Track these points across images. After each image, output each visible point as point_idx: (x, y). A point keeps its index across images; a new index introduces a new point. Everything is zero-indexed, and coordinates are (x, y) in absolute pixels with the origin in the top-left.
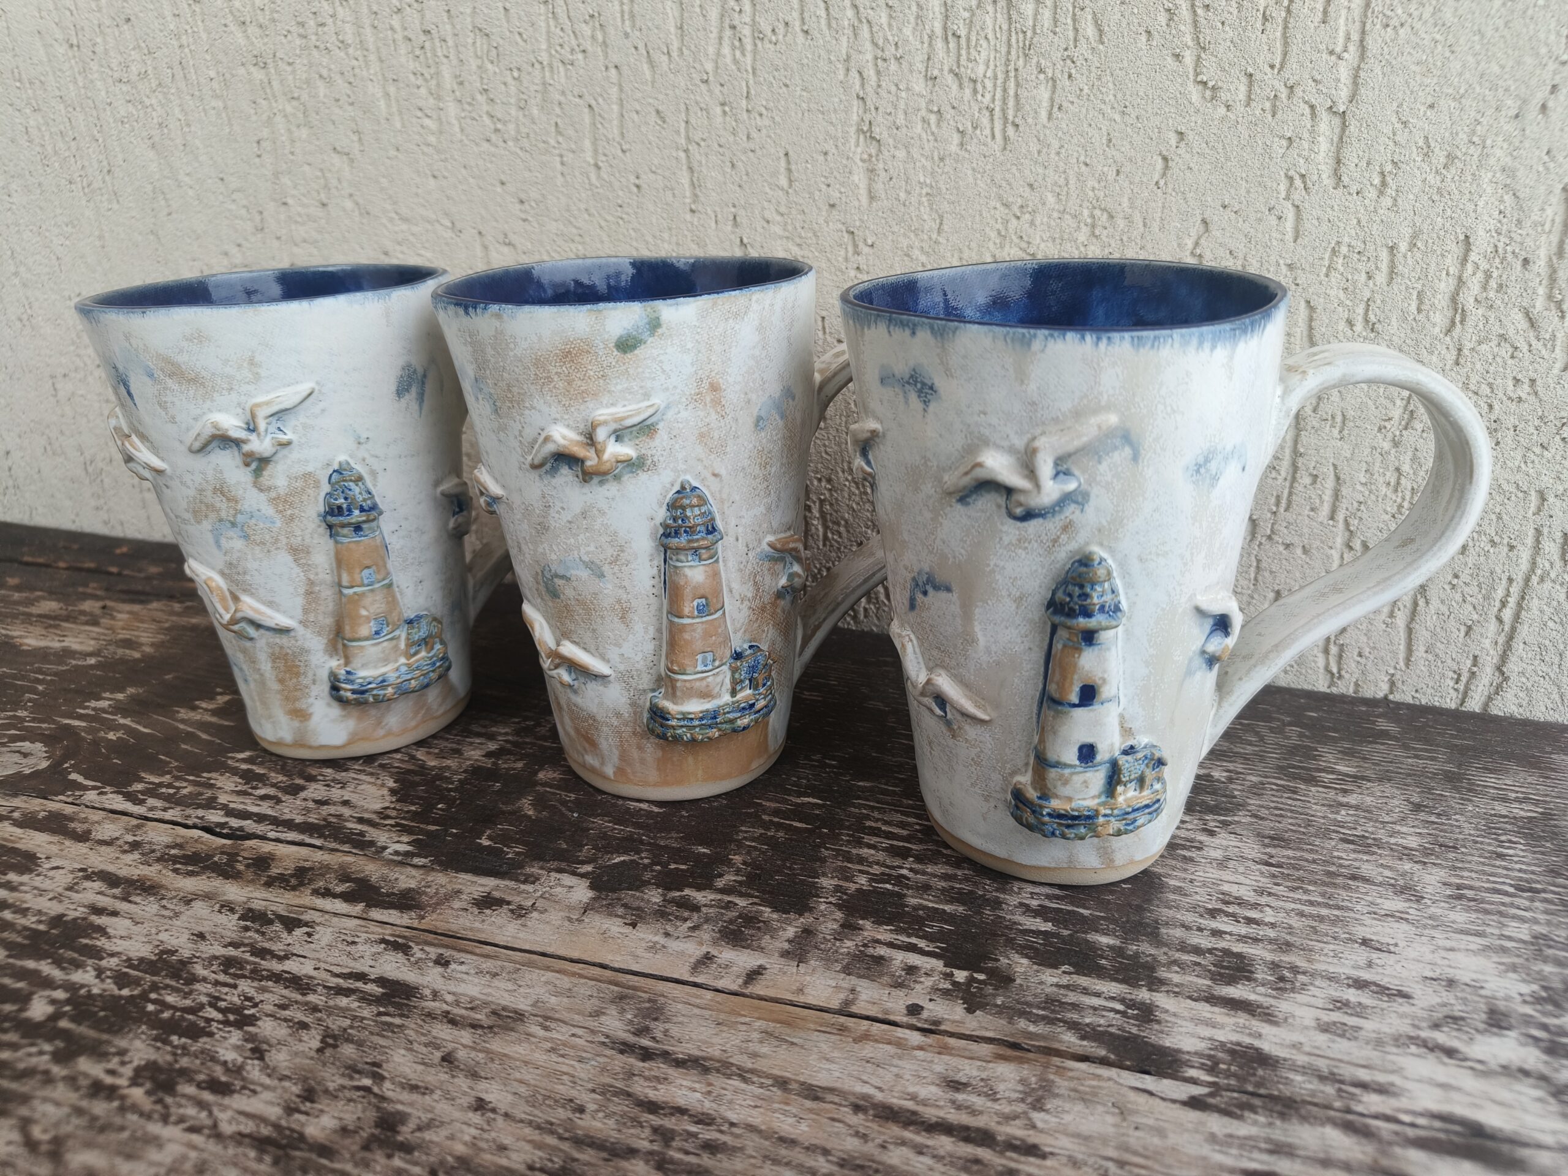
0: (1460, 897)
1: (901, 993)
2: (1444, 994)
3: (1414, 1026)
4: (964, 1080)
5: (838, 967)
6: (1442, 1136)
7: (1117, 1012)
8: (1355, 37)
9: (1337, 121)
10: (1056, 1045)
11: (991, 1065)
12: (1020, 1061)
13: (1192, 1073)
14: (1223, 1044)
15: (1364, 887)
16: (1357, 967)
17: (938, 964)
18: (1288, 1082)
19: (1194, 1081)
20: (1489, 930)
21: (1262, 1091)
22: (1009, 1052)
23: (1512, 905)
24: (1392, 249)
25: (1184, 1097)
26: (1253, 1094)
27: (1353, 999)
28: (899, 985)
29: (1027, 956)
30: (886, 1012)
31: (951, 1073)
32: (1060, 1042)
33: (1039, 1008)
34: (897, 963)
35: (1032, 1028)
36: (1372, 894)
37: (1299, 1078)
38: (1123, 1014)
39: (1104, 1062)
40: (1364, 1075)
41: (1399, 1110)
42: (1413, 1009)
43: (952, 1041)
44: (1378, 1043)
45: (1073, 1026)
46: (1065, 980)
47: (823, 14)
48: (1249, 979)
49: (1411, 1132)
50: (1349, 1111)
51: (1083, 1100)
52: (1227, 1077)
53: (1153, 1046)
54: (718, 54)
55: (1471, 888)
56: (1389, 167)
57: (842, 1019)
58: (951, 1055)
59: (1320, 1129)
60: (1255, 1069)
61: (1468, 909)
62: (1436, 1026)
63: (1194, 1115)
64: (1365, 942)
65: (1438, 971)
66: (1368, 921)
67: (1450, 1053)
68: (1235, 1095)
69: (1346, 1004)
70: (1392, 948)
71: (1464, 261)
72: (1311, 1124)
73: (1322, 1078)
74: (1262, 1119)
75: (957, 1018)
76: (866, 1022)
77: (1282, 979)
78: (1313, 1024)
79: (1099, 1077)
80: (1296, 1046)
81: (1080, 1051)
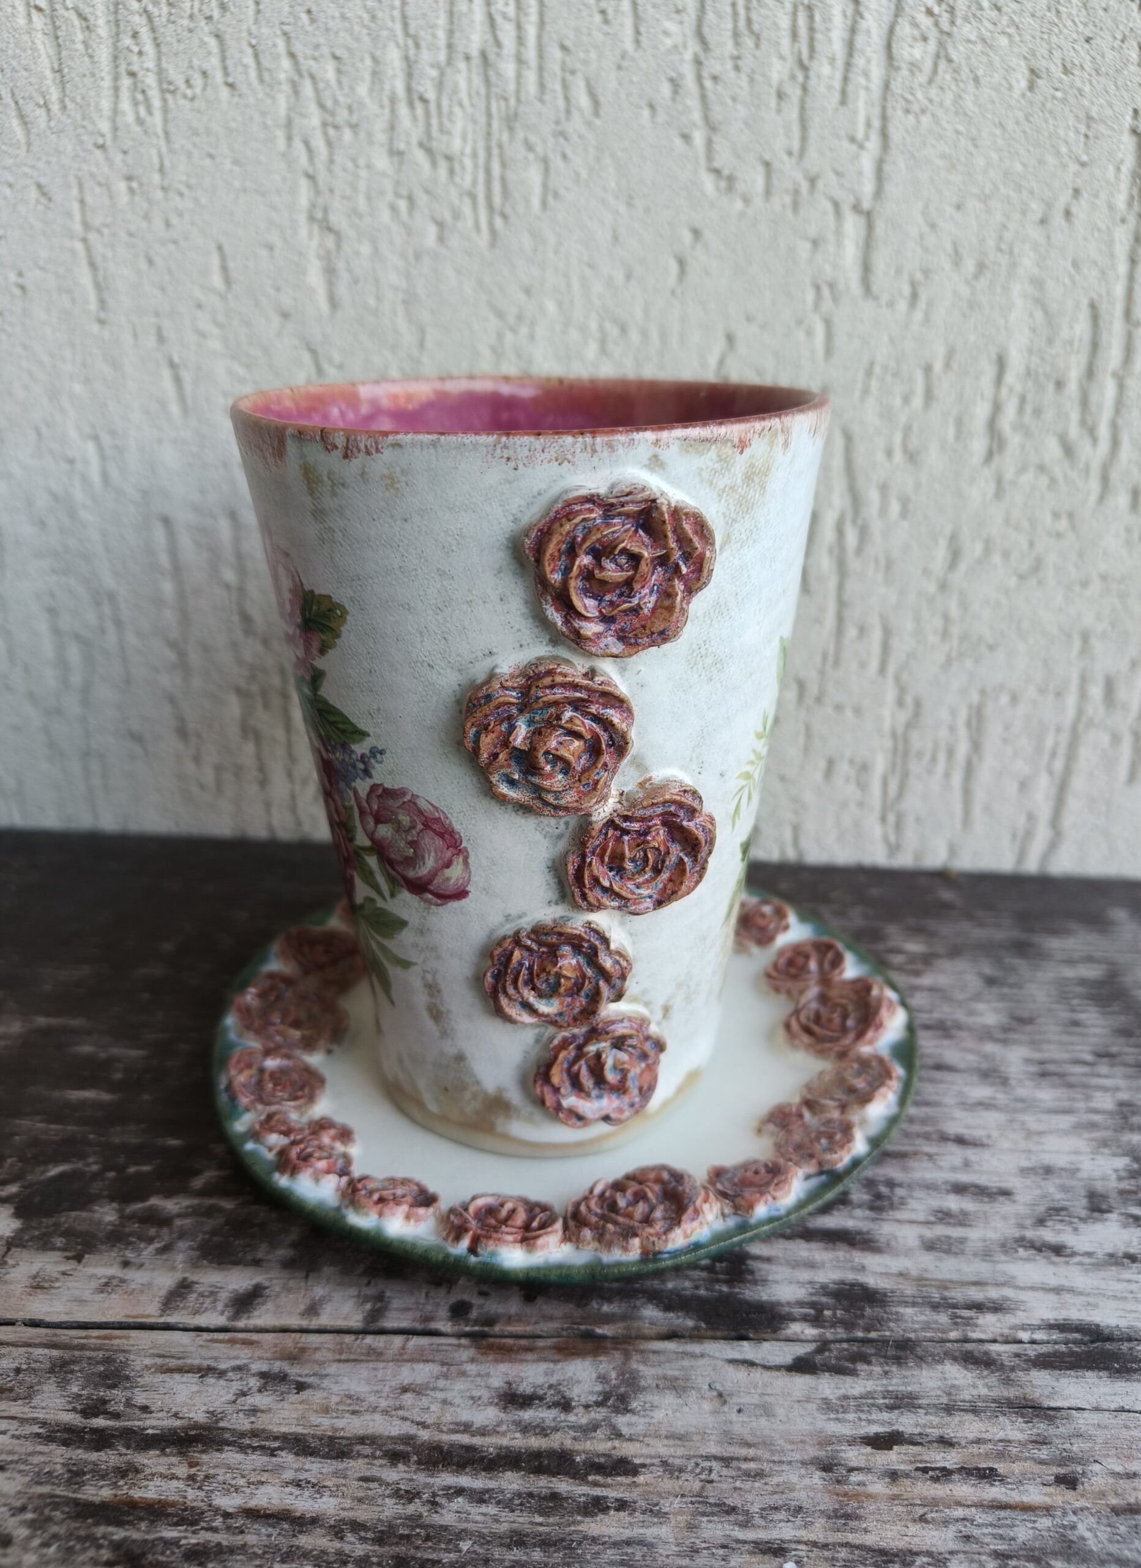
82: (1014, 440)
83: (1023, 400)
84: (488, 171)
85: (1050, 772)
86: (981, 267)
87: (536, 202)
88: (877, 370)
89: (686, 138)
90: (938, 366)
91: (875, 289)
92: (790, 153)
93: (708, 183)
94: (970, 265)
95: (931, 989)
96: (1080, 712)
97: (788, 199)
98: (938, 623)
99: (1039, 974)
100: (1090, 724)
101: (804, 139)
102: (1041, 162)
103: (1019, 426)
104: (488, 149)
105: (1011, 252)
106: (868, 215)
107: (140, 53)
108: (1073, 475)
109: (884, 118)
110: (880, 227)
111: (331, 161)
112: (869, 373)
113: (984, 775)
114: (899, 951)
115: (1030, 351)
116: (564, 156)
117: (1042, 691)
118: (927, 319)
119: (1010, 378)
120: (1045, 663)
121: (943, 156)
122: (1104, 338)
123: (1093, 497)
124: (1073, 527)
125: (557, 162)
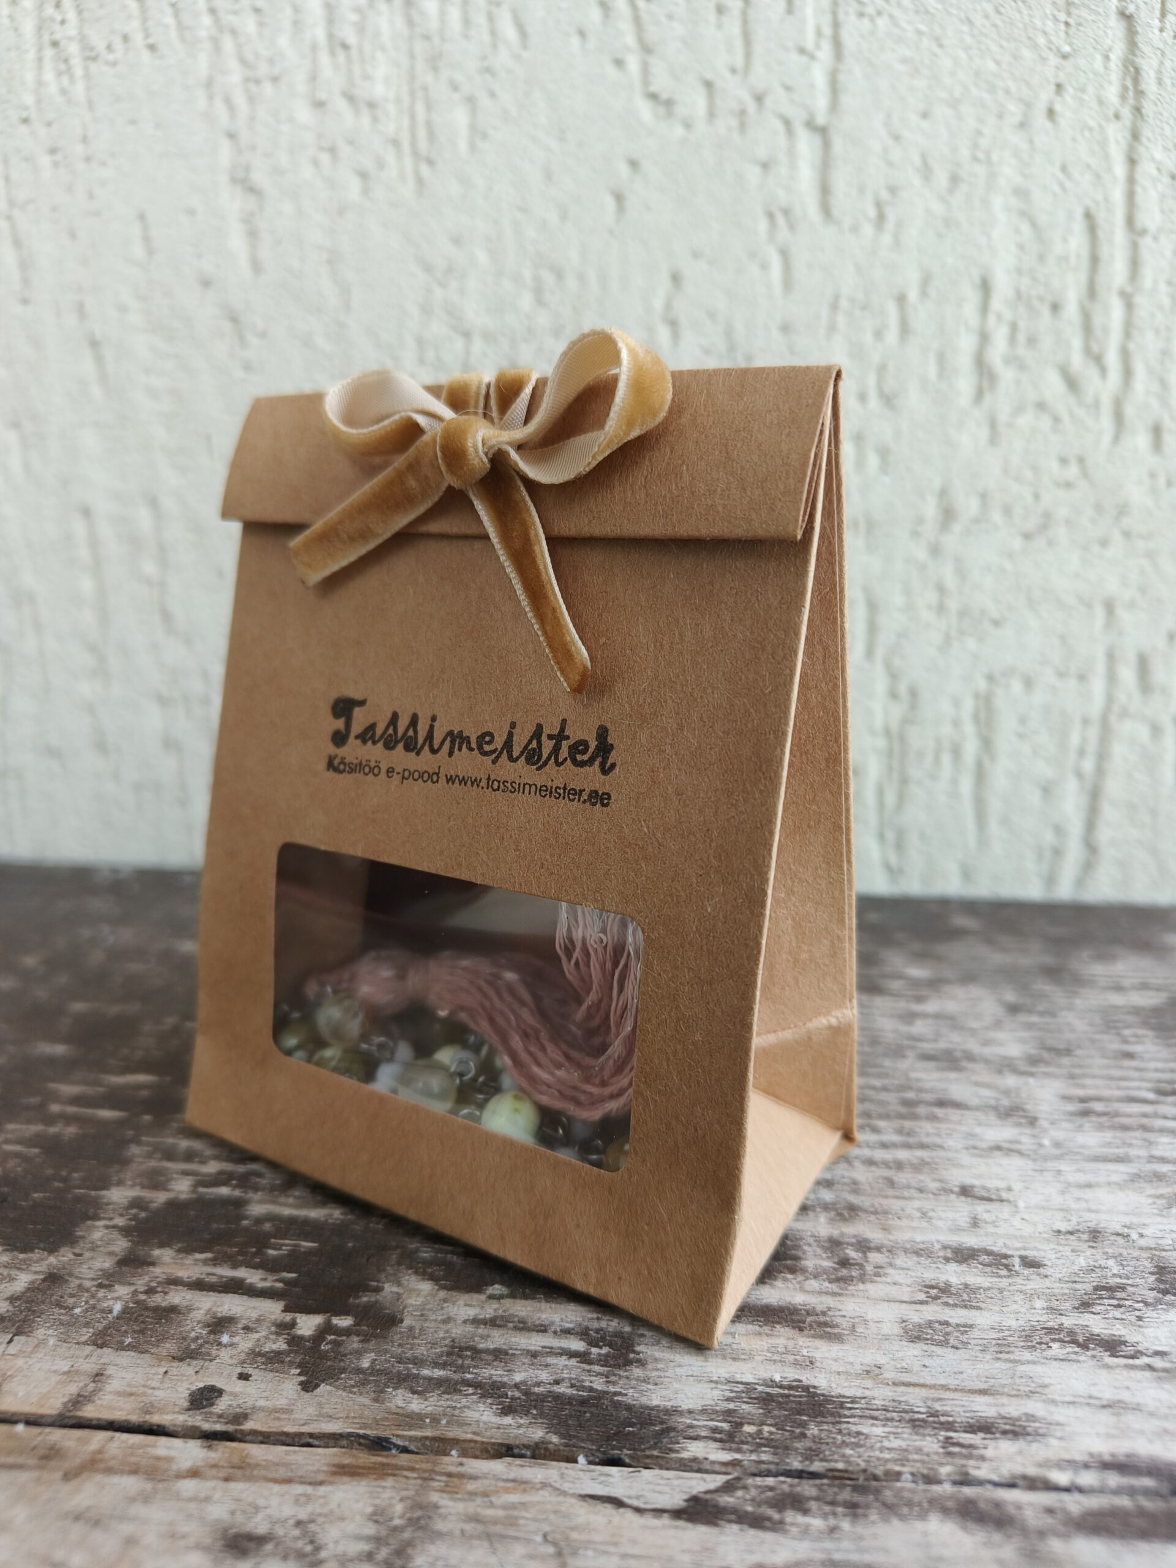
0: (1086, 1113)
1: (187, 1369)
2: (1089, 1252)
3: (1051, 1310)
4: (261, 1529)
5: (86, 1334)
6: (1124, 1502)
7: (572, 1354)
8: (827, 31)
9: (817, 140)
10: (454, 1432)
11: (322, 1490)
12: (381, 1472)
13: (695, 1449)
14: (749, 1387)
15: (954, 1114)
16: (957, 1230)
17: (274, 1309)
18: (859, 1440)
19: (695, 1466)
20: (1133, 1152)
21: (817, 1466)
22: (365, 1458)
23: (1156, 1115)
24: (901, 299)
25: (676, 1500)
26: (800, 1474)
27: (954, 1280)
28: (187, 1355)
29: (432, 1278)
30: (148, 1409)
31: (240, 1518)
32: (461, 1424)
33: (436, 1365)
34: (198, 1315)
35: (416, 1405)
36: (968, 1122)
37: (879, 1431)
38: (583, 1357)
39: (539, 1453)
40: (984, 1408)
41: (1047, 1464)
42: (1047, 1283)
43: (257, 1452)
44: (1001, 1347)
45: (491, 1391)
46: (490, 1310)
47: (169, 20)
48: (793, 1270)
49: (1074, 1504)
50: (965, 1480)
51: (489, 1537)
52: (757, 1448)
53: (629, 1408)
54: (40, 83)
55: (1098, 1099)
56: (885, 195)
57: (57, 1436)
58: (250, 1479)
59: (919, 1525)
60: (803, 1425)
61: (1100, 1128)
62: (1085, 1306)
63: (696, 1534)
64: (965, 1191)
65: (1074, 1220)
66: (966, 1159)
67: (1112, 1346)
68: (770, 1481)
69: (945, 1289)
70: (1004, 1195)
71: (984, 308)
72: (902, 1518)
73: (916, 1425)
74: (816, 1523)
75: (282, 1402)
76: (101, 1436)
77: (845, 1263)
78: (897, 1330)
79: (521, 1484)
80: (872, 1373)
81: (498, 1437)
82: (1007, 375)
83: (1014, 328)
84: (413, 117)
85: (1079, 775)
86: (955, 179)
87: (463, 146)
88: (844, 303)
89: (619, 63)
90: (913, 295)
91: (836, 212)
92: (733, 71)
93: (645, 110)
94: (941, 177)
95: (937, 1016)
96: (1110, 699)
97: (734, 122)
98: (932, 597)
99: (1078, 1002)
100: (1124, 714)
101: (748, 55)
102: (1016, 57)
103: (1011, 360)
104: (412, 93)
105: (989, 162)
106: (822, 132)
107: (63, 22)
108: (1081, 413)
109: (836, 25)
110: (838, 145)
111: (252, 119)
112: (834, 307)
113: (999, 779)
114: (900, 976)
115: (1019, 271)
116: (492, 95)
117: (1061, 674)
118: (897, 243)
119: (997, 303)
120: (1063, 638)
121: (904, 61)
122: (1104, 251)
123: (1107, 439)
124: (1085, 475)
125: (484, 101)
